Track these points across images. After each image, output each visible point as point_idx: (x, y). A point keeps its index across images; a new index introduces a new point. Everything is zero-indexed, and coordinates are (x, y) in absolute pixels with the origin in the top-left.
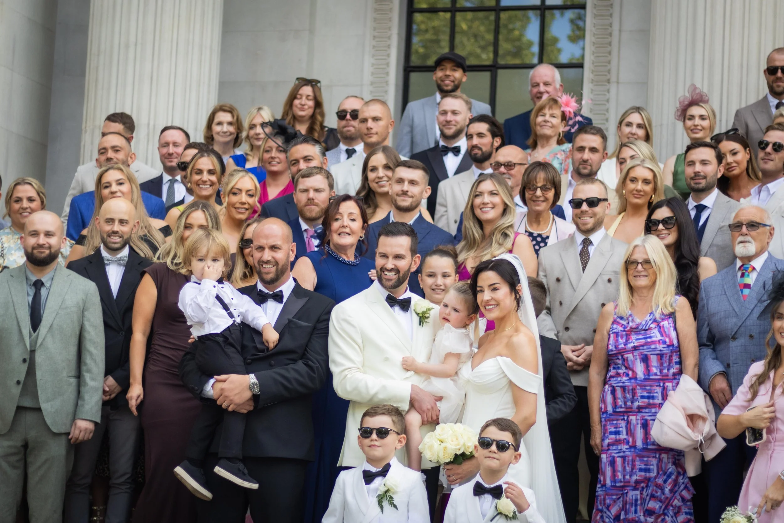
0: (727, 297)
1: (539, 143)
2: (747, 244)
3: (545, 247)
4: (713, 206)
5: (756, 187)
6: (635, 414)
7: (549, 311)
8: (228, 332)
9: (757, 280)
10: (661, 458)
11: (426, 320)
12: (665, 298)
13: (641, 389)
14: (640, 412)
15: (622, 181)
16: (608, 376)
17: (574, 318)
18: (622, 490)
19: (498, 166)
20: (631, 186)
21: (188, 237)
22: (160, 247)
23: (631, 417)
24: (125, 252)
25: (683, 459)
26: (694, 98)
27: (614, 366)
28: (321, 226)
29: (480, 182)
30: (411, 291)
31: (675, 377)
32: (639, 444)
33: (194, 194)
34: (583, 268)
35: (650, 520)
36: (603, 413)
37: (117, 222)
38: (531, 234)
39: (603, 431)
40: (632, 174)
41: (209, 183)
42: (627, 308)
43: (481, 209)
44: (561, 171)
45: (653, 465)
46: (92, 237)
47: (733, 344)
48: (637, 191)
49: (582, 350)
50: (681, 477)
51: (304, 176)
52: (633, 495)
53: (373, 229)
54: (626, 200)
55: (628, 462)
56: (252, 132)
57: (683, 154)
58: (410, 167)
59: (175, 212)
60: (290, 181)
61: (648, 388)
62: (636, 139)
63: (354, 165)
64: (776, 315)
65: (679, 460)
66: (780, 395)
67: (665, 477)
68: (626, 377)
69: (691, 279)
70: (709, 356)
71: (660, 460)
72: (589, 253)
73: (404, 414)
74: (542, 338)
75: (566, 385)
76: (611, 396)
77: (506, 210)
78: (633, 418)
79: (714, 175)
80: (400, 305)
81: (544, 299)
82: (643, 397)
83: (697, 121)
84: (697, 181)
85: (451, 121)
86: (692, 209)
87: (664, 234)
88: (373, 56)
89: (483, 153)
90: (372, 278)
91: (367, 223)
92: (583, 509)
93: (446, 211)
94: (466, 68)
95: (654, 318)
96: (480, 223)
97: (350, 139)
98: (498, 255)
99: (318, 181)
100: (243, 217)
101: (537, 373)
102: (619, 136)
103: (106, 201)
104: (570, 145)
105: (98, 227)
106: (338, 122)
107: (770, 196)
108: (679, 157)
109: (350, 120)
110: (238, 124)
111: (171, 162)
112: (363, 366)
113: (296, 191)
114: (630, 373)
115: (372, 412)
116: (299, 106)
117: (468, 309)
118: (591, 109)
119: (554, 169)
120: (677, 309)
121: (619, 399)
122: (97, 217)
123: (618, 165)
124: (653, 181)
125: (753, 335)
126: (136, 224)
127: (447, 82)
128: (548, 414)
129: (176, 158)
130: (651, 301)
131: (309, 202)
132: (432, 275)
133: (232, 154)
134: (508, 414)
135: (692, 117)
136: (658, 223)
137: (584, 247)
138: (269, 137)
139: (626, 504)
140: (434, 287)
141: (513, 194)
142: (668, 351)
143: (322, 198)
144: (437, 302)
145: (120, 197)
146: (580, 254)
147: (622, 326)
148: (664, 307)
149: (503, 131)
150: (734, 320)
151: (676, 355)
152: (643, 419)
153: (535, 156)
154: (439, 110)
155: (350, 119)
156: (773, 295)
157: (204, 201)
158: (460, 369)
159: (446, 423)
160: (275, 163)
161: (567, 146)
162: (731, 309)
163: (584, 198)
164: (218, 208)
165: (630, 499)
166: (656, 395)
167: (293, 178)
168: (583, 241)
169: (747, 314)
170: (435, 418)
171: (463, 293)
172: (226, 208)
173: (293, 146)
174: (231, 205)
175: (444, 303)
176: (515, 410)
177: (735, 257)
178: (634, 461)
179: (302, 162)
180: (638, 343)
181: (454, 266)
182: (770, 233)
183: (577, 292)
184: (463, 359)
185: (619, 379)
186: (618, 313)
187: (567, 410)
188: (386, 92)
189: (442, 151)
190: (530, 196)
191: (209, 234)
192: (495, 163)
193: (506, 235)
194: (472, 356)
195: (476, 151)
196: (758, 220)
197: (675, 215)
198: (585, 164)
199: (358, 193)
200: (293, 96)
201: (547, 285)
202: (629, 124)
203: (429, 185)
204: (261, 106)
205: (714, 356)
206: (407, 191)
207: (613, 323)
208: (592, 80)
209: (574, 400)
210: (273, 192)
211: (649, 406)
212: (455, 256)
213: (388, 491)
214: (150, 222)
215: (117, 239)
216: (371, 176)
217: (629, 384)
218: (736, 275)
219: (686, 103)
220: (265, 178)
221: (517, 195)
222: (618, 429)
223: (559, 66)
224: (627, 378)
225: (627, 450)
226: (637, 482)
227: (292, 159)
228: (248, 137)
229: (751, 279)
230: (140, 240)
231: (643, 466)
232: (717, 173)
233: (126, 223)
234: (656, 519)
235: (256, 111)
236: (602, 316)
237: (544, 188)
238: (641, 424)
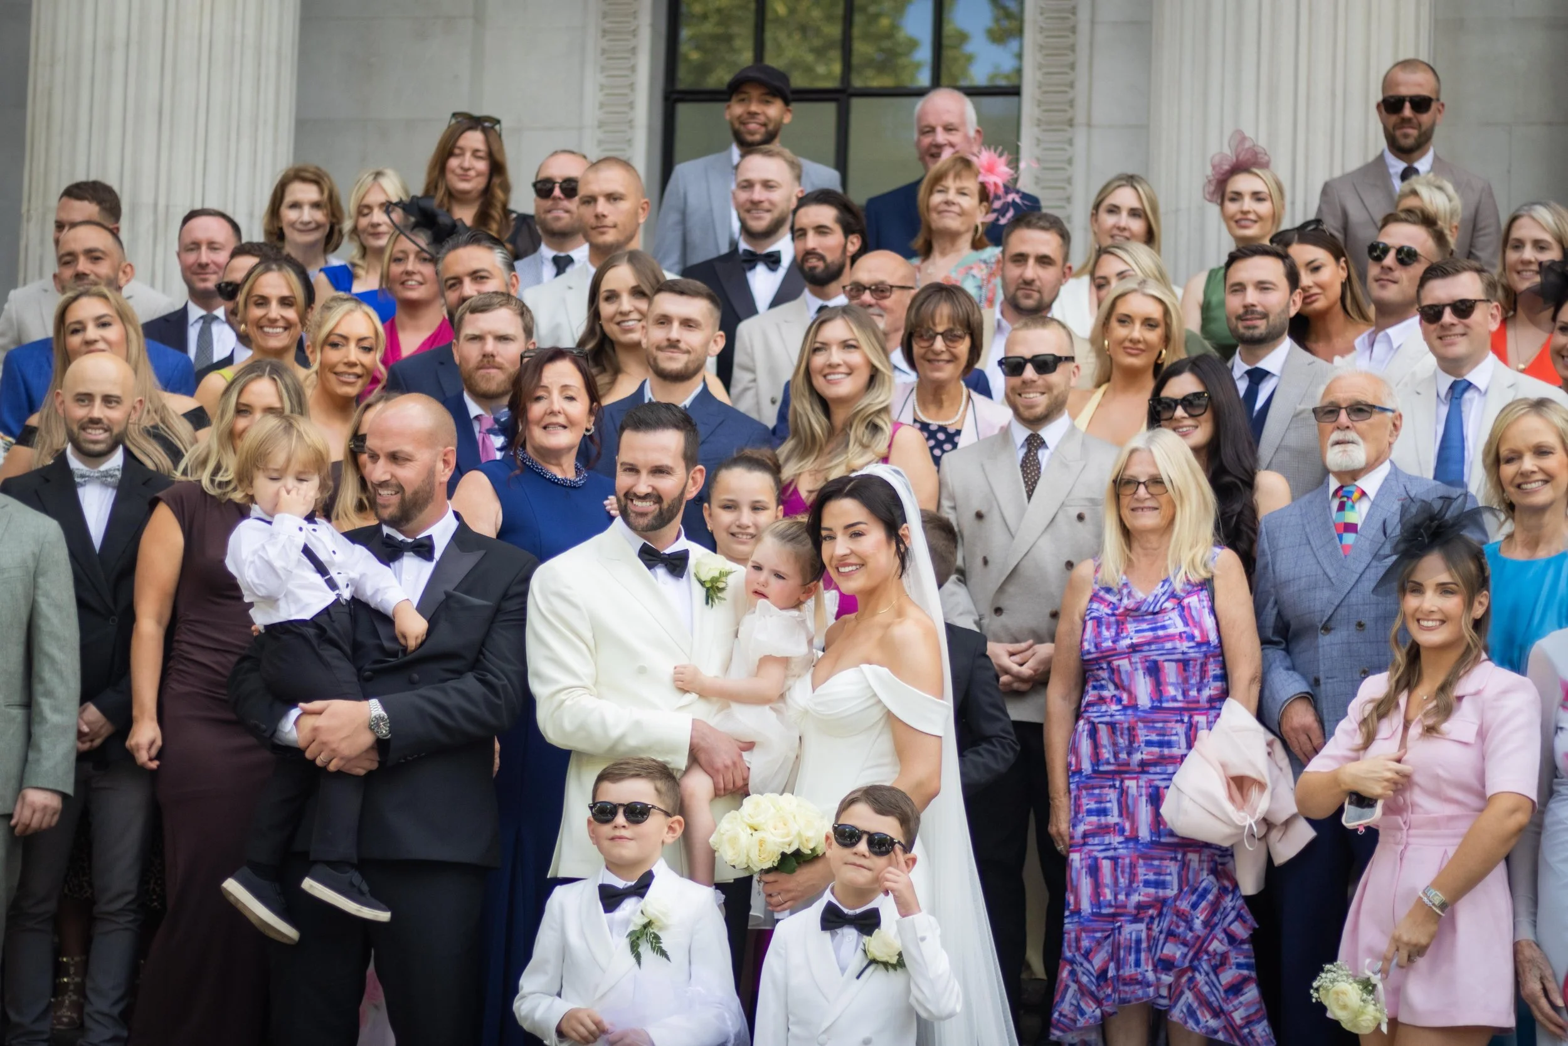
0: (1312, 548)
1: (936, 246)
2: (1350, 447)
3: (954, 452)
4: (1282, 371)
5: (1365, 335)
6: (1135, 775)
7: (963, 576)
8: (326, 617)
9: (1369, 516)
10: (1187, 861)
11: (719, 595)
12: (1194, 551)
13: (1145, 727)
14: (1144, 772)
15: (1101, 323)
16: (1084, 703)
17: (1011, 589)
18: (1113, 922)
19: (858, 290)
20: (1120, 332)
21: (244, 431)
22: (187, 451)
23: (1127, 783)
24: (117, 460)
25: (1231, 862)
26: (1241, 157)
27: (1095, 683)
28: (506, 410)
29: (823, 322)
30: (689, 537)
31: (1213, 704)
32: (1144, 833)
33: (253, 345)
34: (1027, 492)
36: (1074, 773)
37: (98, 402)
38: (924, 427)
39: (1072, 807)
40: (1122, 309)
41: (281, 323)
42: (1118, 571)
43: (825, 376)
44: (980, 302)
45: (1170, 874)
46: (49, 432)
47: (1325, 640)
48: (1131, 341)
49: (1030, 652)
50: (1230, 896)
51: (474, 310)
52: (1131, 930)
53: (611, 415)
54: (1111, 359)
55: (1123, 867)
56: (364, 222)
57: (1221, 268)
58: (682, 293)
59: (216, 381)
60: (444, 318)
61: (1159, 725)
62: (1128, 239)
63: (570, 288)
64: (1409, 585)
65: (1223, 864)
66: (1418, 740)
67: (1194, 898)
68: (1117, 705)
69: (1241, 513)
70: (1278, 663)
71: (1184, 865)
72: (1039, 463)
73: (678, 775)
74: (950, 629)
75: (998, 719)
76: (1089, 741)
77: (874, 378)
78: (1131, 784)
79: (1283, 311)
80: (666, 565)
81: (953, 553)
82: (1149, 743)
83: (1248, 204)
84: (1249, 323)
85: (761, 202)
86: (1241, 377)
87: (1186, 426)
88: (603, 69)
89: (827, 267)
90: (613, 512)
91: (599, 403)
92: (1035, 958)
93: (754, 380)
94: (790, 96)
95: (1170, 590)
96: (825, 405)
97: (561, 237)
98: (862, 467)
99: (502, 320)
100: (352, 391)
101: (941, 695)
102: (1095, 233)
103: (75, 359)
104: (1000, 249)
105: (60, 411)
106: (535, 200)
107: (1392, 352)
108: (1212, 274)
109: (560, 198)
110: (331, 205)
111: (205, 280)
112: (596, 683)
113: (458, 339)
114: (1125, 696)
115: (617, 772)
116: (459, 171)
117: (802, 571)
118: (1037, 178)
119: (969, 297)
120: (1216, 572)
121: (1105, 746)
122: (59, 391)
123: (1094, 289)
124: (1164, 323)
125: (1363, 622)
126: (138, 405)
127: (753, 126)
128: (963, 774)
129: (215, 273)
130: (1166, 556)
131: (485, 360)
132: (731, 506)
133: (322, 265)
134: (885, 776)
135: (1237, 196)
136: (1173, 405)
137: (1029, 451)
138: (401, 232)
139: (1119, 949)
140: (735, 530)
141: (889, 345)
142: (1199, 655)
143: (510, 353)
144: (740, 560)
145: (103, 351)
146: (1022, 466)
147: (1108, 605)
148: (1192, 570)
149: (864, 222)
150: (1326, 594)
151: (1215, 661)
152: (1150, 787)
153: (929, 271)
154: (736, 179)
155: (562, 196)
156: (1402, 547)
157: (274, 360)
158: (789, 689)
159: (762, 794)
160: (413, 283)
161: (992, 252)
162: (1320, 572)
163: (1028, 354)
164: (301, 372)
165: (1125, 939)
166: (1174, 738)
167: (451, 314)
168: (1026, 440)
169: (1352, 583)
170: (740, 783)
171: (790, 541)
172: (317, 373)
173: (449, 250)
174: (328, 368)
175: (753, 562)
176: (898, 769)
177: (1326, 472)
178: (1135, 867)
179: (467, 281)
180: (1139, 638)
181: (775, 489)
182: (1395, 425)
183: (1016, 538)
184: (795, 668)
185: (1104, 708)
186: (1102, 580)
187: (1000, 767)
188: (629, 142)
189: (745, 261)
190: (923, 351)
191: (291, 425)
192: (851, 285)
193: (875, 428)
194: (814, 664)
195: (813, 262)
196: (1371, 401)
197: (1207, 390)
198: (1028, 287)
199: (582, 343)
200: (447, 150)
201: (958, 525)
202: (1114, 210)
203: (721, 329)
204: (380, 169)
205: (1288, 663)
206: (678, 341)
207: (1091, 600)
208: (1039, 120)
209: (1013, 749)
210: (411, 342)
211: (1162, 760)
212: (775, 469)
213: (648, 924)
214: (165, 401)
215: (99, 435)
216: (607, 309)
217: (1122, 718)
218: (1329, 507)
219: (1226, 167)
220: (394, 314)
221: (895, 348)
222: (1103, 805)
223: (973, 92)
224: (1119, 707)
225: (1121, 846)
226: (1140, 907)
227: (448, 275)
228: (355, 230)
229: (1358, 514)
230: (146, 435)
231: (1151, 877)
232: (1288, 306)
233: (118, 402)
234: (1178, 977)
235: (371, 178)
236: (1070, 586)
237: (948, 336)
238: (1147, 796)
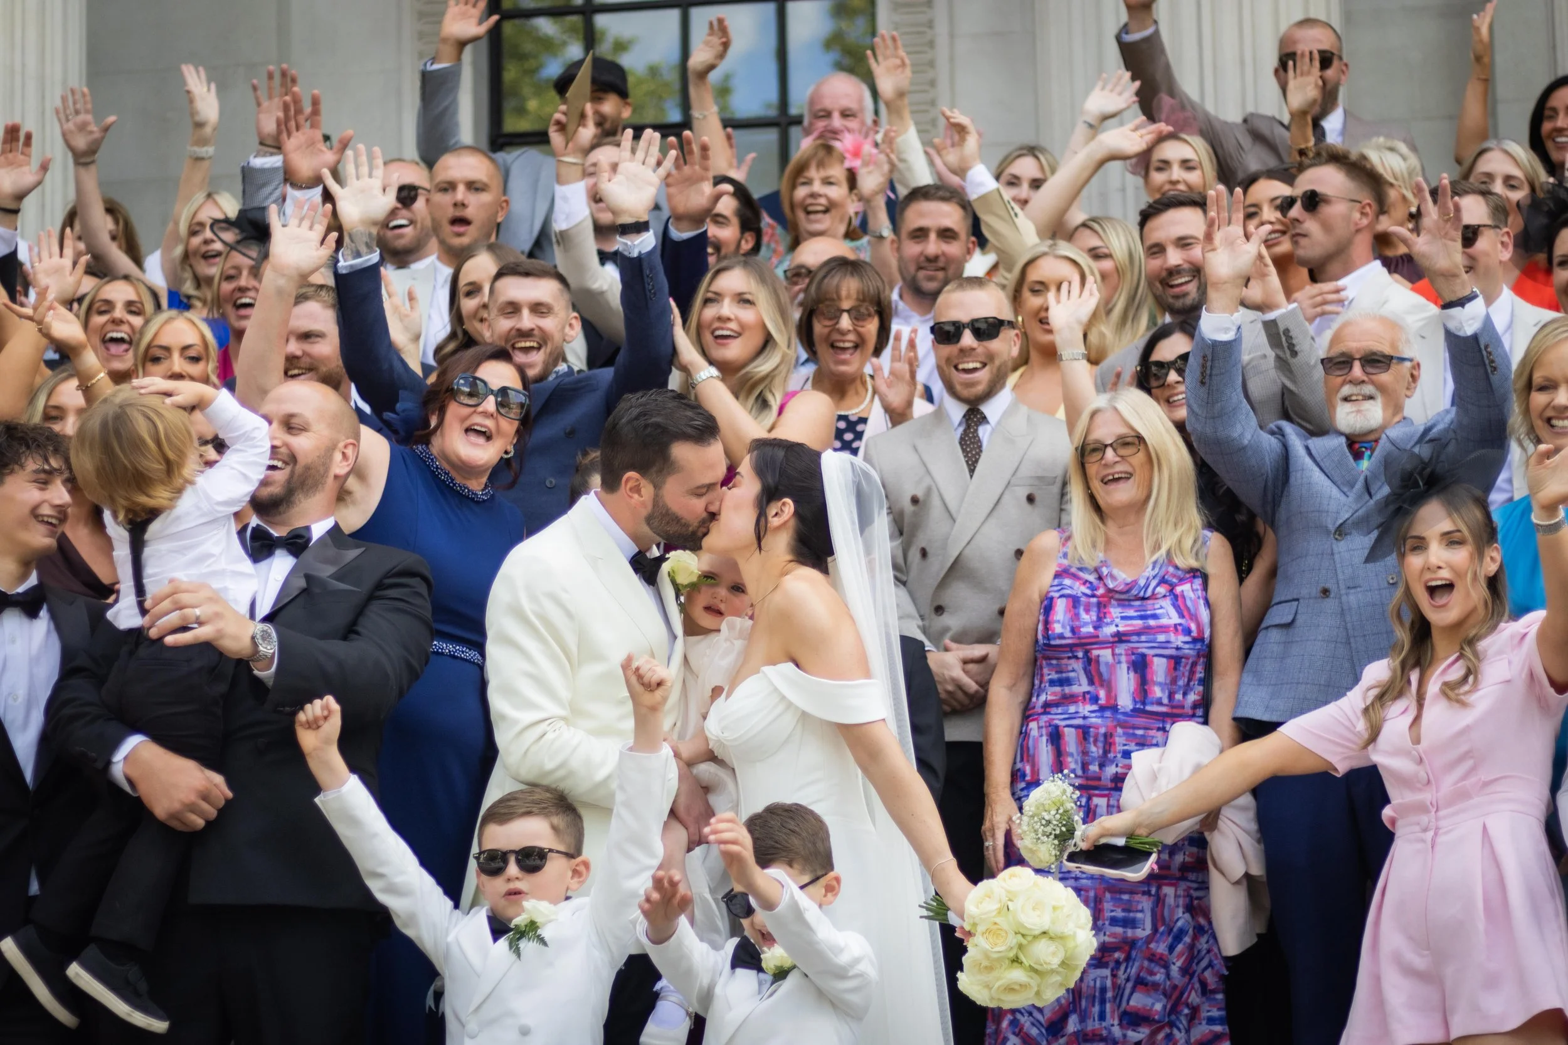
2: (1365, 405)
6: (1106, 792)
10: (1162, 896)
13: (1125, 733)
14: (1116, 788)
17: (953, 583)
23: (1096, 801)
25: (1207, 897)
34: (969, 468)
35: (1134, 1036)
43: (713, 333)
52: (1095, 977)
56: (196, 241)
58: (527, 274)
61: (1140, 732)
65: (1199, 899)
67: (1170, 940)
68: (1091, 704)
71: (1159, 901)
72: (980, 439)
76: (1049, 747)
77: (765, 345)
83: (1176, 172)
114: (1102, 694)
120: (1209, 560)
121: (1071, 755)
135: (1164, 165)
137: (968, 426)
139: (1080, 998)
142: (1191, 652)
146: (960, 444)
147: (1085, 584)
163: (966, 318)
165: (1088, 986)
168: (966, 416)
178: (1101, 901)
180: (1126, 625)
182: (1413, 376)
183: (957, 526)
185: (1072, 708)
190: (826, 331)
196: (1387, 350)
198: (931, 266)
202: (1015, 181)
217: (1098, 721)
224: (1094, 707)
226: (1106, 949)
234: (1151, 1034)
237: (855, 313)
